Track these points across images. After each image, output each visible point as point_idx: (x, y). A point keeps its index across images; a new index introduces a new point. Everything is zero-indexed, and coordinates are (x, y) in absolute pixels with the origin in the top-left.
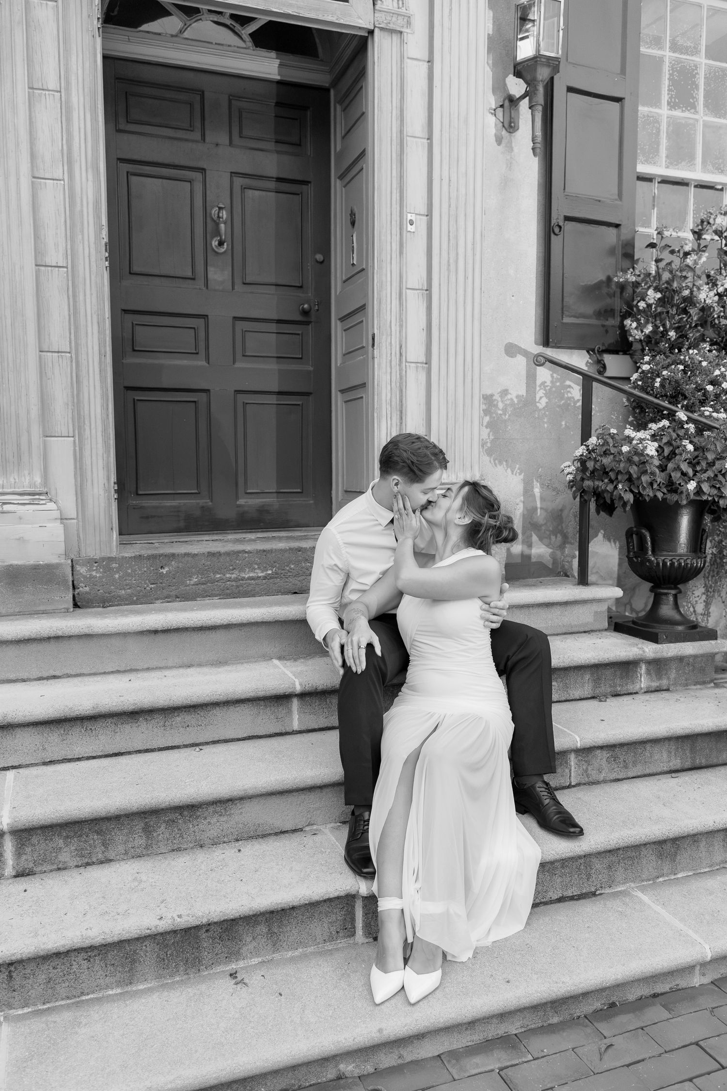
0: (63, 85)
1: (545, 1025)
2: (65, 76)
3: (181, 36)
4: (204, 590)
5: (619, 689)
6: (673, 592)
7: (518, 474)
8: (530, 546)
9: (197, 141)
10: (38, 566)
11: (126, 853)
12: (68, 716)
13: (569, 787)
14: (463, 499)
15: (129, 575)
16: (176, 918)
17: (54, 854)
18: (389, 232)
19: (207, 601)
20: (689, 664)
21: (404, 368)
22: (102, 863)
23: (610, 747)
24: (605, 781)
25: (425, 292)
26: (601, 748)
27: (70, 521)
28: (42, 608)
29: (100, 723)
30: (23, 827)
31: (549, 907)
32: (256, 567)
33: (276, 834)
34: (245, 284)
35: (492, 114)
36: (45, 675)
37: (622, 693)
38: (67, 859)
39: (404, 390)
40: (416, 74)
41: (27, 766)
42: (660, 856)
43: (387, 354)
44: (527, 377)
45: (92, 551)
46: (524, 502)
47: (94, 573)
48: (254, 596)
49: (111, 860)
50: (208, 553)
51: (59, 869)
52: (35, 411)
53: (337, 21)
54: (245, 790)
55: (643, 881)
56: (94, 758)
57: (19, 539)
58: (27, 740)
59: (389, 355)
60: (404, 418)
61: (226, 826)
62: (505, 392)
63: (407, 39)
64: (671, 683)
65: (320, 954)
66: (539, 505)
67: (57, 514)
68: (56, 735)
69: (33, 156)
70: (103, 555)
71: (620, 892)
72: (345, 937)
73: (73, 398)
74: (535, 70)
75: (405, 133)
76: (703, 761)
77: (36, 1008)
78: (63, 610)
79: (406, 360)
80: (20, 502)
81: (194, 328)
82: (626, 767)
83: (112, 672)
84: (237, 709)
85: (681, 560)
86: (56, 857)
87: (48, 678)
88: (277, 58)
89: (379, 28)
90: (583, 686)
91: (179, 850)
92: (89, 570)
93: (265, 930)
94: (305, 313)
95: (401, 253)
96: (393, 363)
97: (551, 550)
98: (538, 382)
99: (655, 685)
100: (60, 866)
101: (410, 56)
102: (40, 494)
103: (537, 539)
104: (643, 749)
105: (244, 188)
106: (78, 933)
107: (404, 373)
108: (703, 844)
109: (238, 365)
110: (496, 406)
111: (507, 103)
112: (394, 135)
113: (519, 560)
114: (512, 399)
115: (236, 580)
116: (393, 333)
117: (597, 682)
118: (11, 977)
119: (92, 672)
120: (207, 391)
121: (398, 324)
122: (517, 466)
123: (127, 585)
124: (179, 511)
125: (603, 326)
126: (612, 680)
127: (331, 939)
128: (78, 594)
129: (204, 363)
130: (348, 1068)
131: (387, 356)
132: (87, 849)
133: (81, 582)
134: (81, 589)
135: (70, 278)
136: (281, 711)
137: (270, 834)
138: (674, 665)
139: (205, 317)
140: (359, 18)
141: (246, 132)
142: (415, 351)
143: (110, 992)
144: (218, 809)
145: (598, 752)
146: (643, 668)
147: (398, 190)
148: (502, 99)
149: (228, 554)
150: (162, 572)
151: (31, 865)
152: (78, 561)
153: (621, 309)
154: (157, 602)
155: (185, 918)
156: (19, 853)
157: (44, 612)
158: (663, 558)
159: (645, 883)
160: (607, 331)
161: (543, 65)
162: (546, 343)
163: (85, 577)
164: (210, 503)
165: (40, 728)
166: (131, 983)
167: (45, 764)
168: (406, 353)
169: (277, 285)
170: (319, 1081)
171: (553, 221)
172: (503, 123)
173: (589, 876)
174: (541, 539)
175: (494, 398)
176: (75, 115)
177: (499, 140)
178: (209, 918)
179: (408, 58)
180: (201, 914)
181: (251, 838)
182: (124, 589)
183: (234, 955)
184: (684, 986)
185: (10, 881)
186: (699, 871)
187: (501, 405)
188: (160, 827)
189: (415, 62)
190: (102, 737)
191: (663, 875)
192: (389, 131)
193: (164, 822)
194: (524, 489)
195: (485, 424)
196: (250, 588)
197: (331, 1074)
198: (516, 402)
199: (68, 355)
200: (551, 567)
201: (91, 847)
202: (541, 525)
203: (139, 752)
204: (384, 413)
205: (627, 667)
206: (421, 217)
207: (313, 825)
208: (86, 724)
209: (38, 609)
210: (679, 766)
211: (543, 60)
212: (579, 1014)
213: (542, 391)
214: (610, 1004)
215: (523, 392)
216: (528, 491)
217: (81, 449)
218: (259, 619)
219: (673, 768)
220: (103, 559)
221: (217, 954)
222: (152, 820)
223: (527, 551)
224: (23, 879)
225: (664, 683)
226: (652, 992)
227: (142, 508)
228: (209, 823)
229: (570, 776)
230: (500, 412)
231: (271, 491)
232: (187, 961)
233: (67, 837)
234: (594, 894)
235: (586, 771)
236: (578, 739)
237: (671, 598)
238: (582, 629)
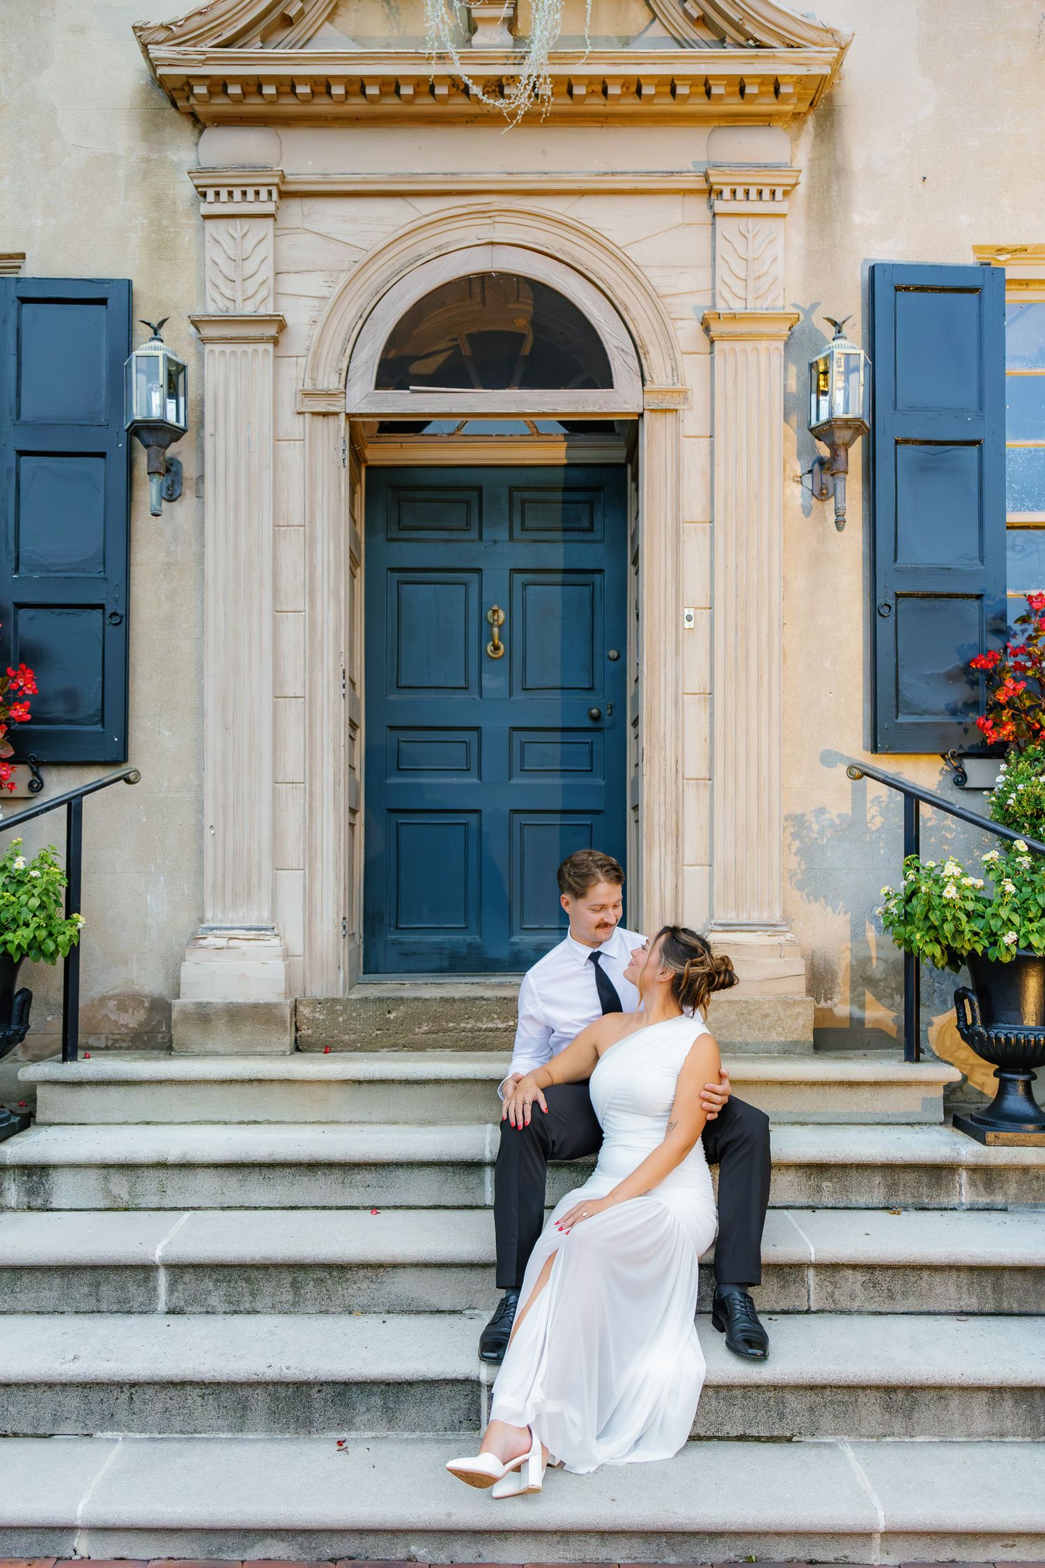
0: (307, 520)
1: (659, 1562)
2: (310, 510)
3: (459, 433)
4: (435, 1040)
5: (926, 1201)
6: (1022, 1078)
7: (842, 914)
8: (862, 1006)
9: (472, 541)
10: (257, 1004)
11: (273, 1307)
12: (245, 1162)
13: (808, 1312)
14: (660, 952)
15: (355, 1019)
16: (284, 1369)
17: (204, 1296)
18: (663, 630)
19: (438, 1053)
20: (1038, 1178)
21: (681, 787)
22: (249, 1313)
23: (869, 1268)
24: (859, 1312)
25: (708, 696)
26: (855, 1267)
27: (295, 958)
28: (259, 1049)
29: (278, 1172)
30: (174, 1263)
31: (722, 1443)
32: (496, 1016)
33: (432, 1312)
34: (524, 689)
35: (798, 482)
36: (246, 1119)
37: (931, 1207)
38: (215, 1304)
39: (681, 812)
40: (695, 453)
41: (206, 1209)
42: (888, 1408)
43: (660, 770)
44: (853, 791)
45: (318, 989)
46: (851, 950)
47: (317, 1015)
48: (492, 1050)
49: (258, 1312)
50: (441, 998)
51: (208, 1312)
52: (266, 844)
53: (600, 411)
54: (393, 1256)
55: (862, 1436)
56: (271, 1208)
57: (241, 976)
58: (207, 1183)
59: (663, 771)
60: (680, 845)
61: (377, 1294)
62: (822, 810)
63: (683, 416)
64: (1010, 1201)
65: (437, 1441)
66: (874, 953)
67: (280, 951)
68: (235, 1180)
69: (276, 591)
70: (330, 995)
71: (825, 1444)
72: (469, 1430)
73: (305, 829)
74: (832, 434)
75: (681, 519)
76: (1015, 1305)
77: (152, 1436)
78: (279, 1053)
79: (683, 776)
80: (246, 937)
81: (466, 742)
82: (892, 1297)
83: (314, 1123)
84: (423, 1173)
85: (1019, 1035)
86: (206, 1299)
87: (249, 1123)
88: (565, 441)
89: (648, 410)
90: (870, 1192)
91: (327, 1312)
92: (312, 1012)
93: (380, 1403)
94: (596, 719)
95: (677, 653)
96: (668, 781)
97: (895, 1014)
98: (869, 797)
99: (984, 1200)
100: (209, 1309)
101: (686, 434)
102: (266, 929)
103: (874, 999)
104: (917, 1277)
105: (525, 585)
106: (191, 1366)
107: (681, 791)
108: (955, 1403)
109: (514, 781)
110: (809, 828)
111: (817, 467)
112: (669, 522)
113: (847, 1025)
114: (831, 819)
115: (472, 1030)
116: (668, 746)
117: (892, 1188)
118: (132, 1399)
119: (292, 1120)
120: (477, 811)
121: (673, 735)
122: (841, 904)
123: (350, 1030)
124: (442, 948)
125: (960, 723)
126: (915, 1188)
127: (452, 1428)
128: (300, 1037)
129: (475, 780)
130: (420, 1550)
131: (660, 773)
132: (235, 1296)
133: (304, 1024)
134: (303, 1031)
135: (307, 708)
136: (472, 1180)
137: (425, 1312)
138: (1014, 1177)
139: (477, 729)
140: (626, 402)
141: (528, 524)
142: (695, 766)
143: (222, 1436)
144: (369, 1274)
145: (849, 1272)
146: (964, 1176)
147: (674, 584)
148: (811, 464)
149: (463, 1000)
150: (389, 1018)
151: (182, 1303)
152: (301, 1001)
153: (987, 702)
154: (382, 1050)
155: (292, 1371)
156: (171, 1290)
157: (262, 1054)
158: (996, 1031)
159: (865, 1440)
160: (966, 730)
161: (840, 427)
162: (875, 749)
163: (308, 1019)
164: (479, 940)
165: (220, 1171)
166: (242, 1431)
167: (223, 1209)
168: (683, 768)
169: (562, 689)
170: (388, 1557)
171: (880, 601)
172: (812, 491)
173: (782, 1416)
174: (879, 998)
175: (806, 818)
176: (319, 546)
177: (807, 511)
178: (316, 1374)
179: (685, 437)
180: (308, 1369)
181: (403, 1312)
182: (348, 1034)
183: (346, 1423)
184: (856, 1561)
185: (162, 1316)
186: (950, 1439)
187: (815, 827)
188: (308, 1285)
189: (693, 440)
190: (279, 1188)
191: (893, 1434)
192: (662, 520)
193: (313, 1279)
194: (852, 931)
195: (793, 850)
196: (488, 1041)
197: (401, 1554)
198: (838, 823)
199: (303, 785)
200: (895, 1036)
201: (239, 1294)
202: (879, 981)
203: (316, 1208)
204: (656, 838)
205: (939, 1172)
206: (702, 611)
207: (475, 1308)
208: (264, 1171)
209: (255, 1050)
210: (974, 1308)
211: (838, 423)
212: (704, 1561)
213: (875, 808)
214: (746, 1558)
215: (847, 809)
216: (857, 935)
217: (311, 883)
218: (471, 1076)
219: (965, 1309)
220: (327, 1000)
221: (329, 1419)
222: (301, 1276)
223: (857, 1013)
224: (173, 1316)
225: (999, 1199)
226: (808, 1558)
227: (402, 943)
228: (359, 1289)
229: (809, 1298)
230: (815, 836)
231: (552, 926)
232: (298, 1419)
233: (217, 1280)
234: (789, 1440)
235: (832, 1295)
236: (813, 1251)
237: (1021, 1088)
238: (904, 1120)
